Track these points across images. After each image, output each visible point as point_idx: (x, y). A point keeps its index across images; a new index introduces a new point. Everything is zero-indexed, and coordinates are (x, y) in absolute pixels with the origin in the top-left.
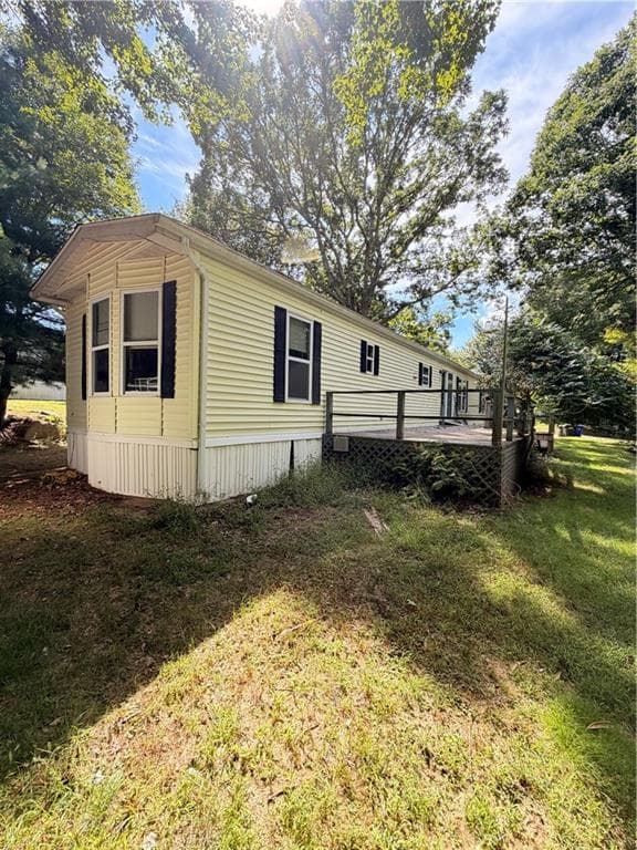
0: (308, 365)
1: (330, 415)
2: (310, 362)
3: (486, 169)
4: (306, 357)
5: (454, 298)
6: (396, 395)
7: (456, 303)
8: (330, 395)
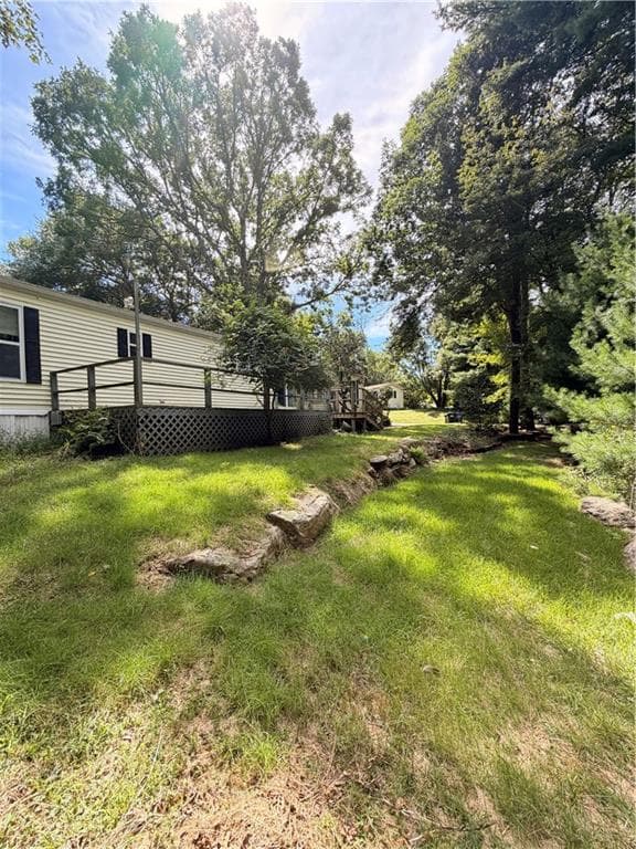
0: (18, 347)
1: (55, 394)
2: (21, 344)
3: (350, 182)
4: (16, 339)
5: (349, 300)
6: (85, 371)
7: (351, 305)
8: (53, 375)
